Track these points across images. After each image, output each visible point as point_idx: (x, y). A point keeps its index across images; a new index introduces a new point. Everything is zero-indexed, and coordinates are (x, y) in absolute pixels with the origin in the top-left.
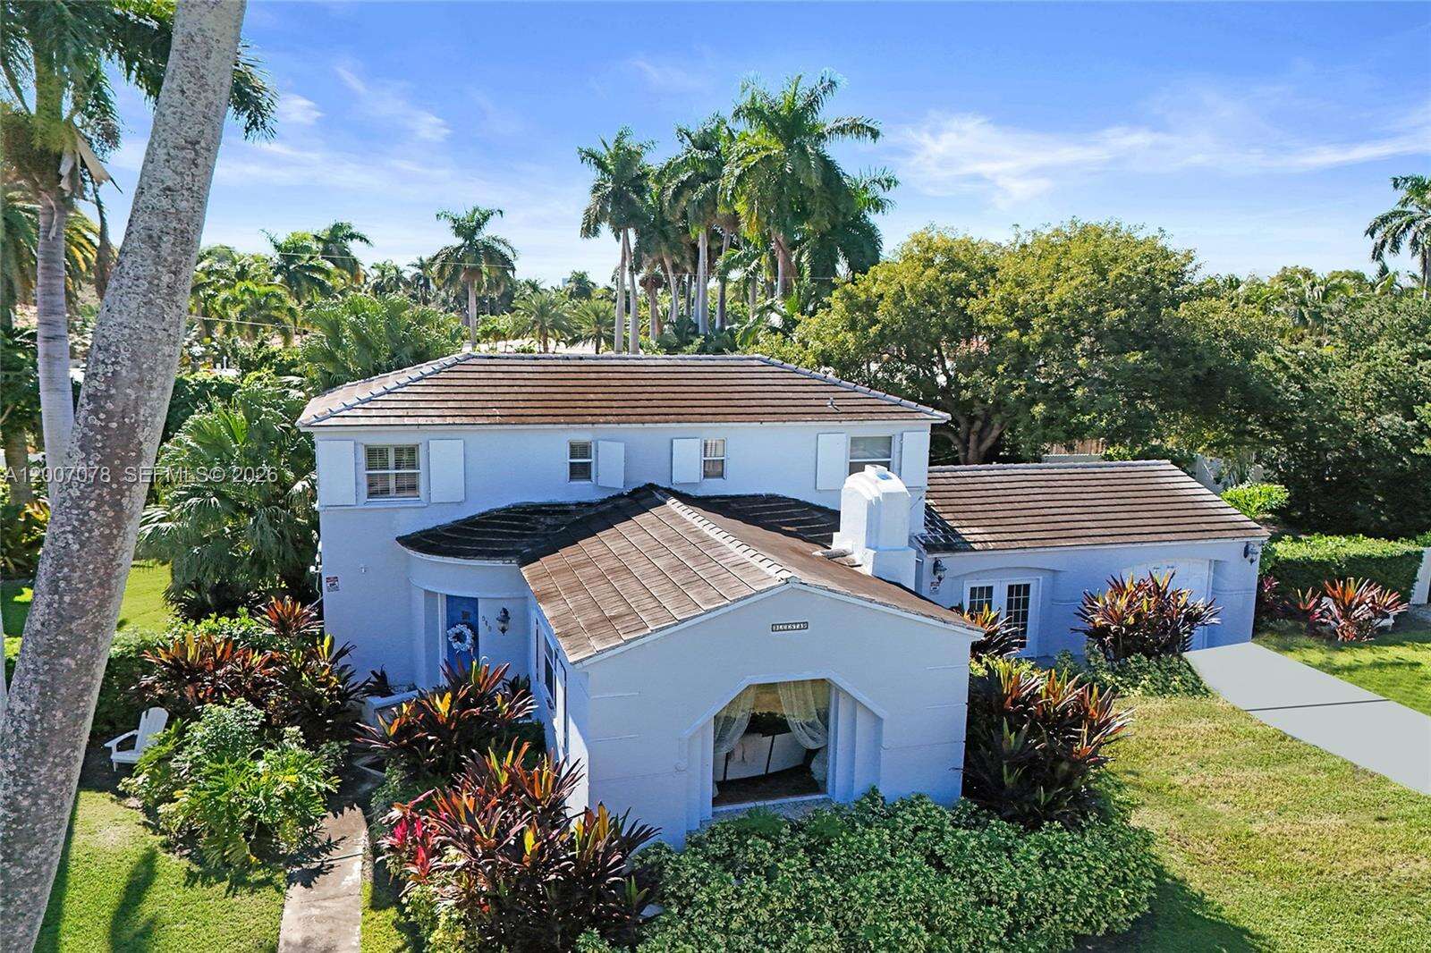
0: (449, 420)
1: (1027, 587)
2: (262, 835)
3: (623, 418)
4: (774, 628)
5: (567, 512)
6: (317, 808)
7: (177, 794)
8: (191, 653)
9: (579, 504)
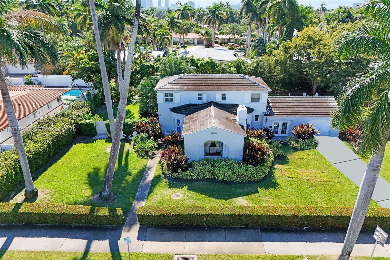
0: (177, 90)
1: (287, 123)
2: (147, 153)
3: (207, 90)
4: (212, 133)
5: (196, 106)
6: (154, 149)
7: (137, 145)
8: (139, 125)
9: (199, 104)
